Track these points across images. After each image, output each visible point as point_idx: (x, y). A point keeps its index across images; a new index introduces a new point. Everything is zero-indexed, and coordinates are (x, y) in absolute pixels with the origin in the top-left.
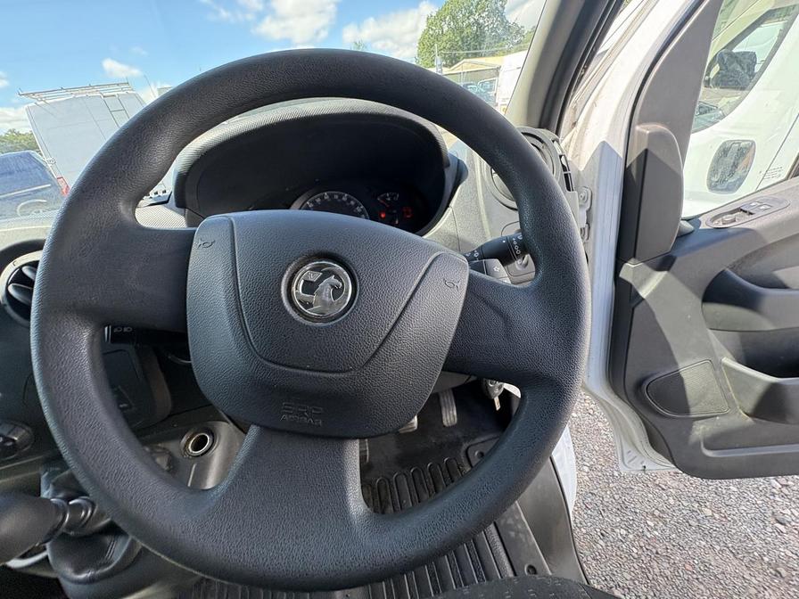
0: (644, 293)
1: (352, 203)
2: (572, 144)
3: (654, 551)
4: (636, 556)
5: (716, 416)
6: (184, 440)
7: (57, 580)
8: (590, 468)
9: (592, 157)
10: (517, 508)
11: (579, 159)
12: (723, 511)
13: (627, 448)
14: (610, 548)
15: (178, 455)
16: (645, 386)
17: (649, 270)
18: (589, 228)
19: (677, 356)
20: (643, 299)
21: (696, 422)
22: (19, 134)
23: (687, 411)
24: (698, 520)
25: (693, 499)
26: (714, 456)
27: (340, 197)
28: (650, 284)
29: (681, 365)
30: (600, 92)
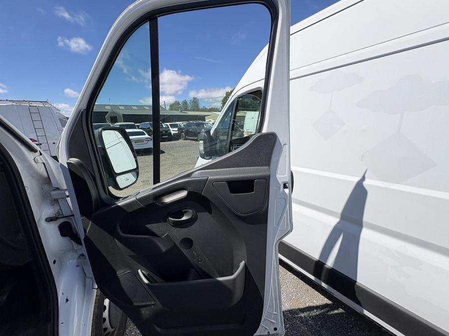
5: (151, 305)
21: (142, 309)
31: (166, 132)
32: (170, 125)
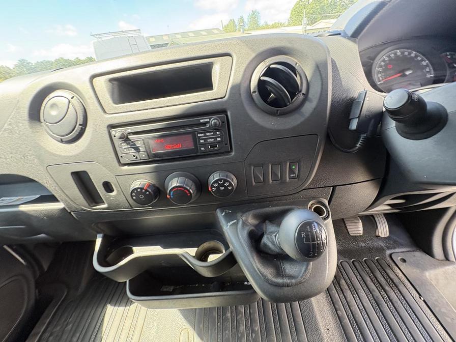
1: (419, 58)
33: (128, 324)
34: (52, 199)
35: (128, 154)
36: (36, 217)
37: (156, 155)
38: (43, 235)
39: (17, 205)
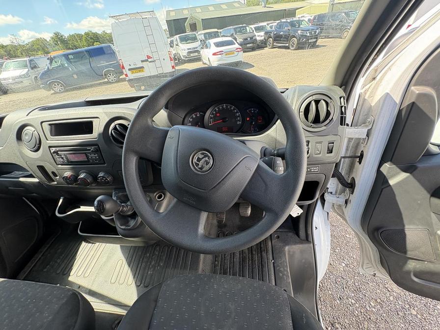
0: (392, 182)
1: (235, 111)
2: (370, 90)
3: (369, 317)
4: (356, 315)
5: (425, 261)
6: (155, 194)
7: (115, 227)
8: (347, 265)
9: (379, 100)
10: (287, 265)
11: (372, 99)
12: (425, 316)
13: (366, 261)
14: (342, 306)
15: (153, 199)
16: (380, 231)
17: (398, 170)
18: (368, 139)
19: (405, 221)
20: (390, 185)
21: (410, 260)
22: (106, 33)
23: (405, 252)
24: (405, 314)
25: (407, 303)
26: (419, 282)
27: (231, 107)
28: (397, 178)
29: (407, 227)
30: (395, 62)
31: (251, 38)
32: (255, 28)
33: (92, 253)
34: (31, 176)
35: (59, 160)
36: (28, 185)
37: (72, 162)
38: (34, 194)
39: (18, 178)
